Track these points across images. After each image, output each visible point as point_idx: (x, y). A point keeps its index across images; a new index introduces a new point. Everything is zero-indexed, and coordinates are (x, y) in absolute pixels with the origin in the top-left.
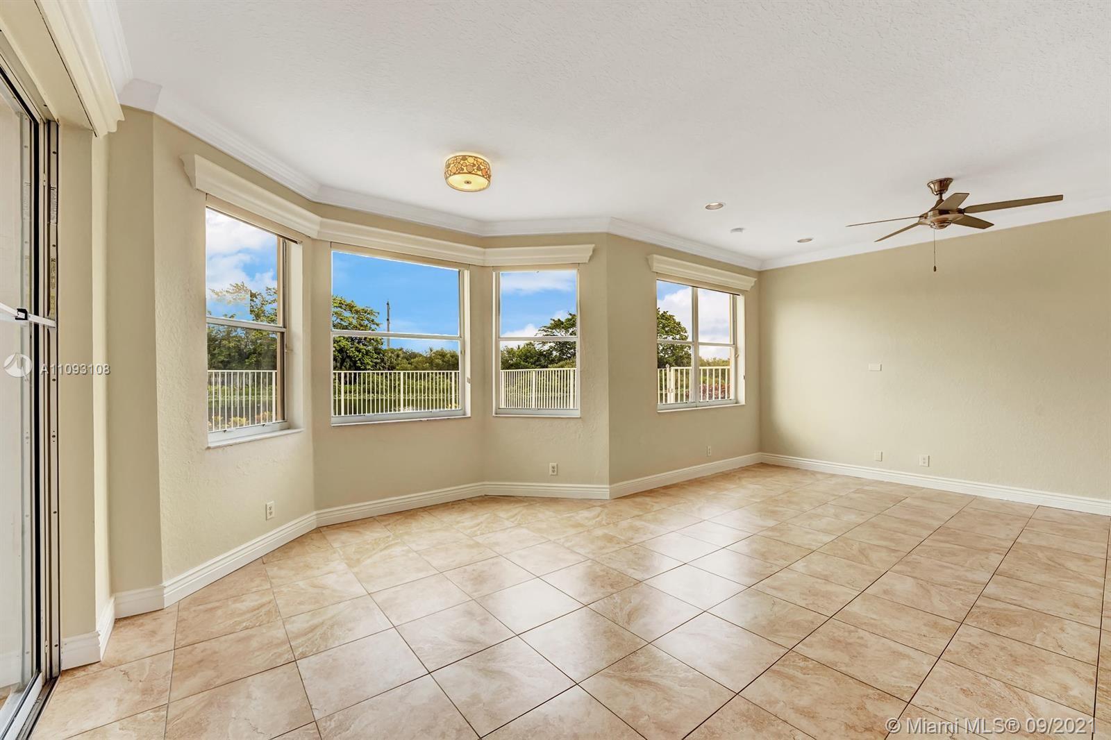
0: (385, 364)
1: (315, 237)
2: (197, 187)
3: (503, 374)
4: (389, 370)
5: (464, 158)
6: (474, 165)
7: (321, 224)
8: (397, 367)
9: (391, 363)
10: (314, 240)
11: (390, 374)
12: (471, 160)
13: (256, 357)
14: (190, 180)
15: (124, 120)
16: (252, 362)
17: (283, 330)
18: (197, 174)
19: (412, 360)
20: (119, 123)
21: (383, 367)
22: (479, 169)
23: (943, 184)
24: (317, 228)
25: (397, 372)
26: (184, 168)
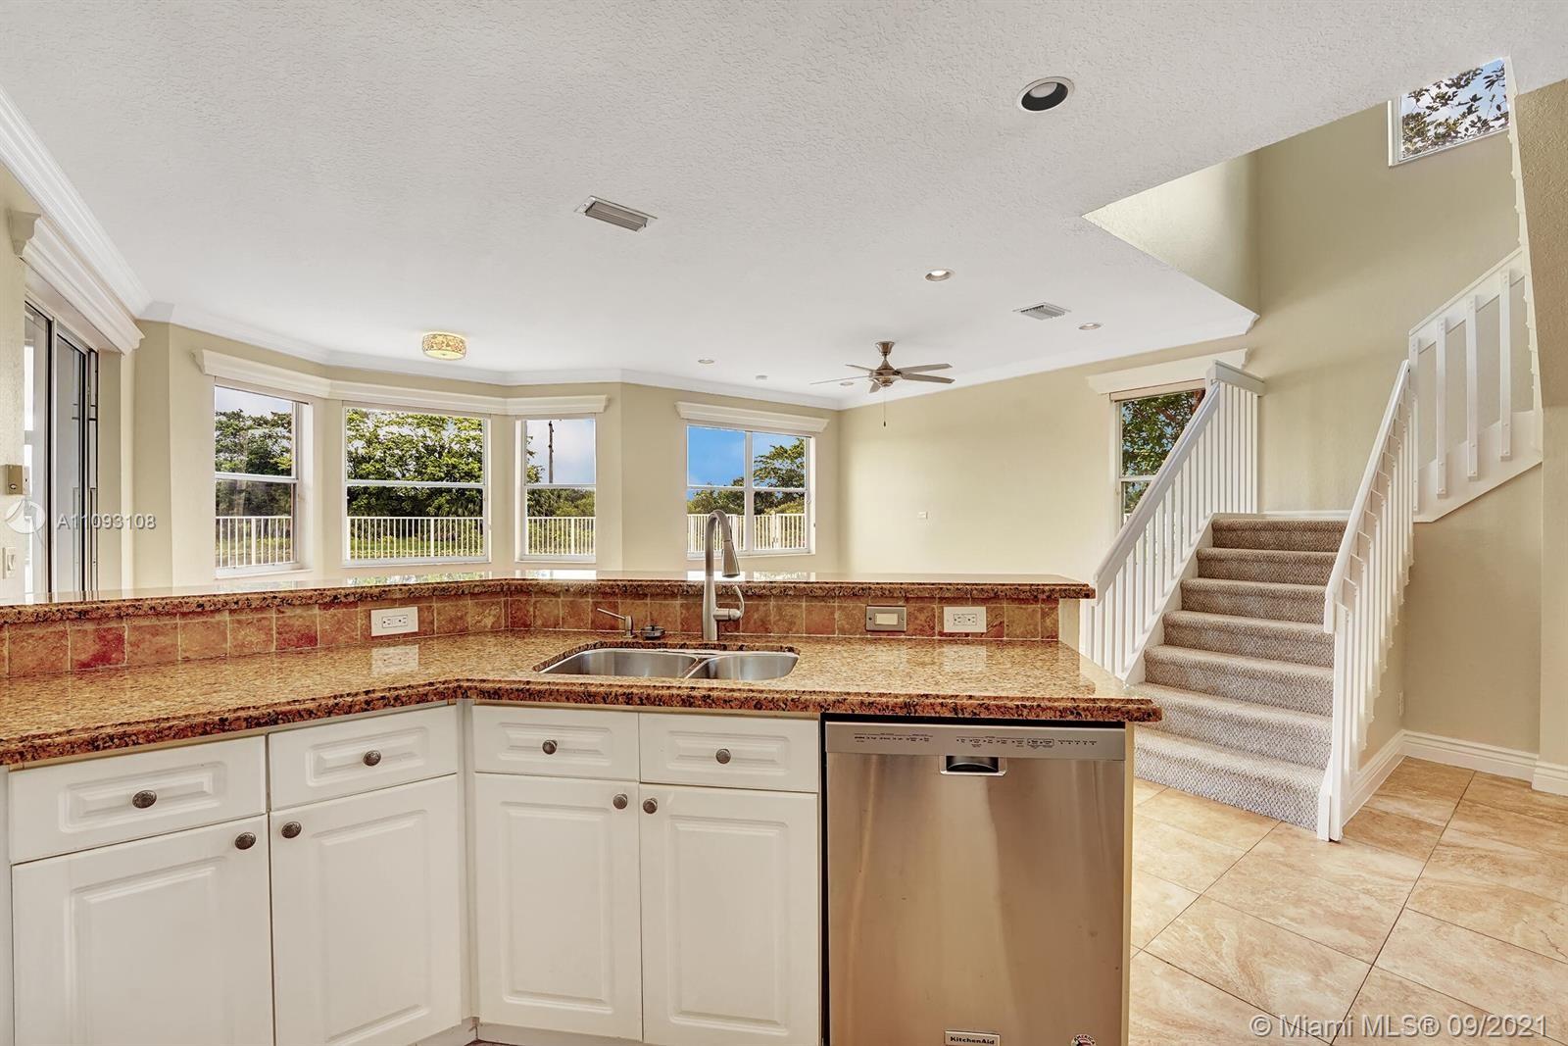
0: (541, 507)
1: (327, 397)
2: (207, 372)
3: (692, 521)
4: (546, 515)
5: (434, 337)
6: (443, 342)
7: (331, 385)
8: (558, 512)
9: (550, 506)
10: (326, 399)
11: (546, 521)
12: (440, 339)
13: (367, 498)
14: (200, 368)
15: (143, 337)
16: (361, 506)
17: (296, 481)
18: (205, 363)
19: (579, 502)
20: (141, 340)
21: (539, 512)
22: (448, 345)
23: (886, 348)
24: (328, 389)
25: (558, 518)
26: (195, 359)
